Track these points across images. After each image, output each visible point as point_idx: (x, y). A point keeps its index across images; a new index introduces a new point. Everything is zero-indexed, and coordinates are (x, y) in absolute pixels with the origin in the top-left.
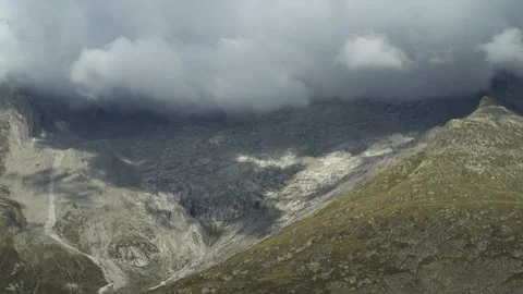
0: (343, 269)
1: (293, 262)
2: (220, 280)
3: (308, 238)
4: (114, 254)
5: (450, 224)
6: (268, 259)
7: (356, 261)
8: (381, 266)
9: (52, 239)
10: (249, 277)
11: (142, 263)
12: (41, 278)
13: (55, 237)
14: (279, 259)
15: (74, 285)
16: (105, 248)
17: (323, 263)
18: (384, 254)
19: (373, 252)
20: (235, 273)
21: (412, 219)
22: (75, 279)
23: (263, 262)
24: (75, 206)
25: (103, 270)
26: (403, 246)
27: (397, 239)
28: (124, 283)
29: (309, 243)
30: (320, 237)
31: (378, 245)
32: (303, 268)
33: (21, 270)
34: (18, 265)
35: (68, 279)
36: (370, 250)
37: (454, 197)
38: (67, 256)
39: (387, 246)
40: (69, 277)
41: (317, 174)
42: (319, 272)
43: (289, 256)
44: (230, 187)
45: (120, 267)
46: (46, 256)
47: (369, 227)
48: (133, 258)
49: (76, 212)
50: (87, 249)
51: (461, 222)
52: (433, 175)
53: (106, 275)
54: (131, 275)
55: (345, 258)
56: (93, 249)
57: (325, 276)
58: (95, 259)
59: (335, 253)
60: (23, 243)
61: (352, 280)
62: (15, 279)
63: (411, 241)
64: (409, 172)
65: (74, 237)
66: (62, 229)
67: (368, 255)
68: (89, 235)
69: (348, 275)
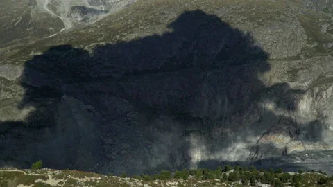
0: (140, 23)
1: (123, 20)
2: (96, 27)
3: (130, 11)
4: (69, 16)
5: (182, 5)
6: (114, 19)
7: (145, 20)
8: (154, 21)
10: (106, 26)
11: (80, 19)
12: (39, 26)
13: (47, 10)
14: (119, 19)
15: (52, 28)
16: (66, 14)
17: (133, 21)
18: (156, 17)
19: (152, 16)
20: (102, 24)
21: (168, 3)
22: (52, 26)
23: (112, 20)
25: (64, 22)
26: (163, 14)
27: (161, 11)
28: (71, 27)
29: (130, 13)
30: (135, 10)
31: (154, 14)
32: (126, 22)
33: (32, 23)
34: (31, 21)
35: (50, 26)
38: (51, 17)
39: (157, 14)
43: (122, 18)
45: (71, 21)
46: (43, 17)
47: (152, 7)
48: (76, 17)
50: (59, 14)
51: (186, 4)
53: (65, 24)
54: (74, 24)
55: (141, 19)
56: (62, 14)
57: (132, 25)
58: (61, 18)
59: (138, 17)
60: (34, 12)
61: (142, 27)
62: (29, 26)
63: (166, 12)
65: (54, 9)
66: (50, 7)
67: (150, 17)
68: (60, 9)
69: (141, 25)
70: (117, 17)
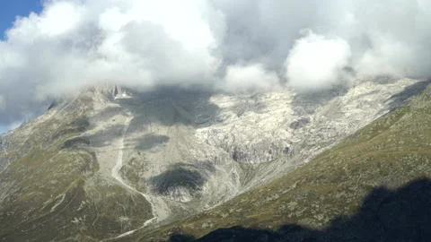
0: (315, 208)
1: (278, 202)
2: (219, 216)
3: (294, 181)
4: (164, 192)
5: (410, 169)
6: (259, 199)
7: (326, 201)
8: (347, 205)
9: (116, 181)
10: (241, 214)
11: (186, 199)
12: (100, 213)
13: (119, 179)
14: (268, 199)
15: (126, 219)
17: (300, 202)
18: (351, 195)
19: (343, 193)
20: (231, 211)
21: (379, 165)
22: (127, 213)
23: (254, 202)
24: (139, 153)
25: (152, 205)
26: (369, 188)
27: (364, 183)
28: (166, 216)
29: (294, 186)
30: (304, 180)
31: (347, 187)
32: (284, 207)
33: (86, 207)
34: (84, 203)
35: (123, 213)
36: (339, 191)
37: (420, 146)
38: (125, 195)
39: (355, 188)
40: (123, 211)
41: (337, 124)
42: (295, 210)
43: (277, 196)
44: (266, 135)
45: (167, 202)
46: (108, 195)
47: (343, 173)
48: (179, 195)
49: (139, 158)
50: (143, 189)
51: (420, 168)
52: (409, 126)
53: (154, 210)
54: (174, 209)
55: (318, 199)
56: (148, 189)
57: (299, 213)
58: (147, 197)
59: (311, 195)
60: (92, 184)
61: (320, 217)
62: (80, 214)
64: (391, 124)
65: (134, 179)
66: (125, 173)
67: (338, 196)
69: (317, 213)
70: (265, 195)
